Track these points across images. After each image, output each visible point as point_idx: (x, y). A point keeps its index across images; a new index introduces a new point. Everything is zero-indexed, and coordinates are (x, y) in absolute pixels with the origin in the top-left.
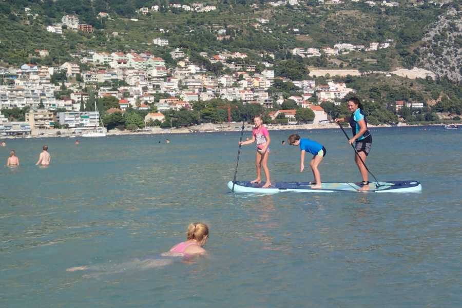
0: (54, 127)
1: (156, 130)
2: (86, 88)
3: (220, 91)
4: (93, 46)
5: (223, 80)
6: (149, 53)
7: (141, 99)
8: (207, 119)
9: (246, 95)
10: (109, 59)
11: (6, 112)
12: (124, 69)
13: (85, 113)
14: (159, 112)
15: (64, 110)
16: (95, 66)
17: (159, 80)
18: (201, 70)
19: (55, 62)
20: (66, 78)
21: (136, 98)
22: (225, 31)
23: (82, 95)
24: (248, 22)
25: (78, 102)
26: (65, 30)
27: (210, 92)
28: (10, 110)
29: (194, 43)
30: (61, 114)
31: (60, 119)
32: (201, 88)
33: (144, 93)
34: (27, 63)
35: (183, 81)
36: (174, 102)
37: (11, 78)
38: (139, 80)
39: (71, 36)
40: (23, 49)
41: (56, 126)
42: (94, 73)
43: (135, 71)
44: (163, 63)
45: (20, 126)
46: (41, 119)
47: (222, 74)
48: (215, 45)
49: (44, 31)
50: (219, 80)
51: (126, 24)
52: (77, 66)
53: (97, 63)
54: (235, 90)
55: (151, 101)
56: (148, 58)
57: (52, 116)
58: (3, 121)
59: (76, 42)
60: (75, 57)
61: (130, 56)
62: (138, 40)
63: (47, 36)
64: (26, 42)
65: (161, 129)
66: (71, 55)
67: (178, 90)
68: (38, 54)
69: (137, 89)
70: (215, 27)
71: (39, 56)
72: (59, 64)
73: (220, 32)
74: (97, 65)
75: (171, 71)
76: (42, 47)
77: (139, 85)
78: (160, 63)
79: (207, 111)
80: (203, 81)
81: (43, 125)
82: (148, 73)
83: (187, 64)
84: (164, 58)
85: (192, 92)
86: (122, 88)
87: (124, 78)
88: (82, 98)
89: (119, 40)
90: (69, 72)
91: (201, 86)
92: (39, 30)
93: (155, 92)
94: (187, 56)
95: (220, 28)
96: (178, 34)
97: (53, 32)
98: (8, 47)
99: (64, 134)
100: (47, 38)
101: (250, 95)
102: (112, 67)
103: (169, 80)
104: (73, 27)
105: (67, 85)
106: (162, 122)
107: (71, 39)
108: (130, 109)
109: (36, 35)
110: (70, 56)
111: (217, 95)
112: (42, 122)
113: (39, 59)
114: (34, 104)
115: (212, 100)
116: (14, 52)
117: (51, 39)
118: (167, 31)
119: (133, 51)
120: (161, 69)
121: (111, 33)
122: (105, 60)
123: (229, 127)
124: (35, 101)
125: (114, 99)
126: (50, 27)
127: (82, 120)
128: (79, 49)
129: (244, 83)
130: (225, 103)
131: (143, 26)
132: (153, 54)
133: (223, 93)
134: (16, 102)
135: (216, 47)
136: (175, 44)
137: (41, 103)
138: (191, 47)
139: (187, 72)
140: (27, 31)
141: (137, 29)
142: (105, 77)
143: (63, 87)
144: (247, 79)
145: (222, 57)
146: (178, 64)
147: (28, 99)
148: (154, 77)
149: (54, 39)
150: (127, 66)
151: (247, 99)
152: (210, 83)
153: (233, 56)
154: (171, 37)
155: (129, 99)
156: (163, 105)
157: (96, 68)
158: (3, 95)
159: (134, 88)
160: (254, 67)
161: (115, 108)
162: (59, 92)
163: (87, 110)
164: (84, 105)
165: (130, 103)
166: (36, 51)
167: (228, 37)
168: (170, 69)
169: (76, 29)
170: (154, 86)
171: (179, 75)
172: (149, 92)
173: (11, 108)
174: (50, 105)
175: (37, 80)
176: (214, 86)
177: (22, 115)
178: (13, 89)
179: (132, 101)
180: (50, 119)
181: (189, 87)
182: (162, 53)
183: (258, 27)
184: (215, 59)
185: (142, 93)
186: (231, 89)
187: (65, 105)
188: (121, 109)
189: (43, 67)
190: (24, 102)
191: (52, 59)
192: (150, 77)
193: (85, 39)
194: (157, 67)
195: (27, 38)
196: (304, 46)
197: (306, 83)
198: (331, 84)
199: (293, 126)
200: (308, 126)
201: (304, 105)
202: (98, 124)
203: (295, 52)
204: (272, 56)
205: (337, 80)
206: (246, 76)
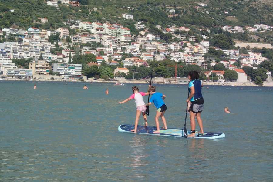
0: (50, 74)
1: (122, 80)
2: (73, 47)
3: (169, 54)
4: (80, 17)
5: (172, 46)
6: (119, 24)
7: (112, 57)
8: (159, 74)
9: (188, 58)
10: (90, 27)
11: (17, 62)
12: (101, 34)
13: (72, 65)
14: (125, 67)
15: (57, 62)
16: (80, 31)
17: (125, 44)
18: (156, 38)
19: (52, 27)
20: (59, 39)
21: (109, 56)
22: (174, 11)
23: (71, 51)
24: (192, 5)
25: (67, 57)
26: (59, 4)
27: (162, 55)
28: (19, 59)
29: (152, 18)
30: (55, 65)
31: (54, 68)
32: (156, 52)
33: (115, 53)
34: (32, 27)
35: (143, 46)
36: (136, 60)
37: (20, 37)
38: (111, 43)
39: (64, 9)
40: (30, 17)
41: (51, 73)
42: (79, 36)
43: (109, 36)
44: (129, 32)
45: (25, 71)
46: (41, 68)
47: (172, 42)
48: (167, 20)
49: (44, 4)
50: (169, 46)
51: (103, 2)
52: (67, 30)
53: (82, 29)
54: (180, 55)
55: (119, 59)
56: (118, 28)
57: (49, 66)
58: (14, 68)
59: (67, 13)
60: (67, 24)
61: (105, 25)
62: (111, 14)
63: (47, 8)
64: (32, 12)
65: (126, 79)
66: (63, 22)
67: (139, 52)
68: (40, 21)
69: (109, 49)
70: (168, 7)
71: (41, 22)
72: (54, 28)
73: (171, 11)
74: (81, 31)
75: (135, 38)
76: (43, 16)
77: (111, 47)
78: (127, 31)
79: (160, 68)
80: (157, 46)
81: (41, 72)
82: (118, 39)
83: (146, 33)
84: (130, 28)
85: (149, 54)
86: (99, 48)
87: (100, 41)
88: (70, 54)
89: (98, 13)
90: (62, 35)
91: (156, 50)
92: (42, 3)
93: (122, 53)
94: (147, 28)
95: (171, 9)
96: (140, 11)
97: (51, 5)
98: (19, 15)
99: (56, 79)
100: (47, 9)
101: (191, 58)
102: (92, 33)
103: (133, 45)
104: (66, 2)
105: (60, 44)
106: (127, 74)
107: (64, 11)
108: (104, 64)
109: (39, 7)
110: (63, 24)
111: (167, 57)
112: (41, 70)
113: (40, 24)
114: (36, 56)
115: (164, 60)
116: (23, 19)
117: (50, 10)
118: (133, 9)
119: (107, 22)
120: (128, 36)
121: (92, 8)
122: (87, 28)
123: (175, 81)
124: (36, 54)
125: (93, 56)
126: (49, 1)
127: (69, 70)
128: (69, 19)
129: (187, 50)
130: (173, 63)
131: (115, 4)
132: (122, 25)
133: (172, 56)
134: (23, 54)
135: (167, 21)
136: (138, 18)
137: (41, 56)
138: (150, 21)
139: (146, 39)
140: (33, 4)
141: (111, 6)
142: (87, 39)
143: (57, 46)
144: (189, 46)
145: (172, 30)
146: (140, 33)
147: (32, 53)
148: (122, 42)
149: (51, 11)
150: (103, 32)
151: (189, 61)
152: (162, 48)
153: (180, 29)
154: (135, 13)
155: (103, 57)
156: (128, 62)
157: (81, 33)
158: (14, 49)
159: (107, 49)
160: (195, 38)
161: (93, 63)
162: (54, 48)
163: (72, 63)
164: (72, 59)
165: (104, 59)
166: (39, 18)
167: (176, 15)
168: (134, 36)
169: (68, 4)
170: (122, 48)
171: (140, 41)
172: (118, 52)
173: (20, 58)
174: (47, 58)
175: (39, 39)
176: (165, 50)
177: (27, 64)
178: (21, 45)
179: (106, 58)
180: (47, 68)
181: (147, 50)
182: (129, 24)
183: (198, 9)
184: (167, 31)
185: (113, 52)
186: (178, 53)
187: (58, 59)
188: (98, 64)
189: (43, 30)
190: (29, 55)
191: (50, 25)
192: (119, 41)
193: (74, 12)
194: (124, 34)
195: (33, 8)
196: (232, 24)
197: (232, 52)
198: (250, 53)
199: (222, 82)
200: (233, 84)
201: (231, 68)
202: (80, 73)
203: (225, 28)
204: (208, 31)
205: (255, 51)
206: (189, 44)
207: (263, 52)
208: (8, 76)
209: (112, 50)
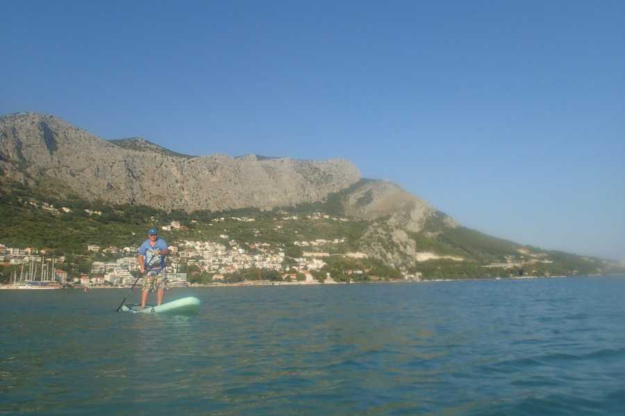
1: (220, 284)
2: (180, 260)
3: (255, 263)
4: (187, 238)
5: (257, 257)
6: (217, 242)
7: (211, 267)
8: (248, 278)
9: (269, 266)
10: (195, 245)
11: (133, 273)
12: (203, 250)
13: (179, 274)
14: (221, 274)
17: (222, 256)
18: (245, 252)
21: (208, 266)
22: (259, 232)
23: (178, 264)
24: (271, 227)
25: (176, 268)
26: (172, 229)
27: (250, 264)
28: (135, 271)
29: (242, 238)
32: (245, 262)
33: (213, 264)
35: (235, 258)
36: (230, 269)
38: (211, 257)
39: (175, 232)
42: (186, 252)
43: (209, 252)
44: (225, 248)
47: (257, 254)
50: (255, 257)
51: (206, 227)
52: (177, 248)
53: (188, 247)
55: (216, 268)
56: (217, 245)
58: (130, 278)
59: (177, 235)
60: (176, 243)
61: (206, 243)
62: (212, 235)
66: (174, 242)
67: (232, 262)
70: (254, 230)
73: (256, 232)
75: (229, 252)
77: (211, 259)
78: (223, 247)
79: (248, 274)
80: (246, 257)
82: (216, 253)
83: (238, 248)
84: (225, 245)
85: (240, 264)
86: (200, 261)
87: (202, 255)
88: (178, 266)
89: (201, 235)
91: (245, 260)
93: (219, 263)
94: (238, 244)
95: (257, 230)
96: (234, 233)
97: (165, 230)
100: (162, 233)
101: (272, 265)
102: (196, 249)
103: (227, 257)
104: (177, 227)
106: (222, 280)
107: (175, 234)
108: (205, 272)
115: (251, 268)
118: (228, 231)
119: (208, 241)
120: (223, 251)
121: (197, 231)
122: (193, 246)
123: (259, 283)
125: (196, 267)
126: (164, 227)
127: (177, 278)
128: (179, 239)
129: (268, 259)
130: (257, 269)
131: (215, 228)
132: (219, 243)
133: (257, 264)
135: (252, 241)
136: (232, 238)
138: (240, 240)
139: (238, 253)
141: (212, 230)
142: (192, 254)
144: (270, 257)
145: (257, 245)
146: (233, 248)
148: (219, 255)
149: (165, 234)
150: (205, 249)
151: (270, 268)
152: (250, 259)
153: (263, 245)
154: (229, 234)
155: (204, 267)
156: (223, 270)
157: (187, 249)
158: (132, 263)
159: (208, 261)
160: (274, 251)
161: (196, 272)
163: (180, 272)
164: (179, 270)
167: (260, 235)
169: (178, 229)
170: (219, 260)
171: (233, 254)
172: (216, 263)
176: (252, 261)
179: (206, 268)
181: (238, 261)
182: (224, 242)
183: (276, 230)
184: (253, 246)
186: (262, 262)
188: (200, 272)
192: (217, 255)
193: (183, 234)
194: (221, 249)
196: (300, 240)
197: (301, 259)
198: (314, 260)
199: (295, 283)
200: (303, 283)
201: (300, 271)
202: (185, 280)
203: (295, 243)
204: (284, 245)
205: (318, 258)
206: (269, 255)
207: (324, 259)
208: (126, 284)
209: (211, 262)
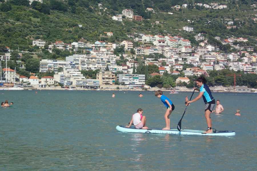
0: (115, 84)
2: (137, 58)
3: (228, 64)
4: (143, 30)
5: (231, 56)
6: (180, 36)
7: (173, 67)
8: (219, 83)
9: (246, 67)
10: (153, 39)
11: (85, 73)
12: (162, 46)
13: (136, 76)
14: (186, 77)
15: (122, 73)
16: (144, 44)
17: (186, 54)
18: (215, 49)
19: (117, 40)
20: (124, 51)
21: (170, 66)
22: (232, 23)
23: (135, 63)
24: (249, 17)
25: (132, 67)
26: (124, 19)
27: (221, 65)
28: (87, 71)
29: (211, 30)
30: (120, 75)
31: (119, 79)
32: (215, 62)
33: (176, 63)
34: (99, 40)
35: (203, 56)
36: (196, 70)
37: (88, 50)
38: (173, 54)
39: (128, 23)
40: (97, 31)
41: (117, 83)
42: (142, 48)
43: (170, 48)
44: (190, 43)
45: (93, 82)
46: (107, 78)
47: (231, 52)
48: (225, 32)
49: (110, 19)
50: (228, 56)
51: (165, 16)
52: (131, 43)
53: (145, 42)
54: (239, 64)
55: (180, 69)
56: (179, 40)
57: (114, 76)
58: (82, 78)
59: (130, 27)
60: (131, 37)
61: (167, 38)
62: (172, 27)
63: (113, 22)
64: (98, 26)
65: (187, 88)
66: (128, 35)
67: (199, 62)
68: (106, 35)
69: (171, 60)
70: (226, 19)
71: (107, 36)
72: (119, 41)
73: (229, 23)
74: (144, 43)
75: (195, 49)
76: (109, 30)
77: (173, 58)
78: (187, 43)
79: (219, 77)
80: (217, 56)
81: (108, 82)
82: (179, 50)
83: (206, 44)
84: (190, 40)
85: (209, 64)
86: (161, 59)
87: (162, 53)
88: (134, 65)
89: (160, 27)
90: (126, 48)
91: (215, 60)
92: (107, 18)
93: (183, 63)
94: (206, 39)
95: (230, 21)
96: (200, 24)
97: (116, 20)
98: (86, 29)
99: (121, 88)
100: (112, 24)
101: (250, 67)
102: (154, 45)
103: (193, 55)
104: (130, 17)
105: (124, 56)
106: (188, 84)
107: (128, 25)
108: (166, 74)
109: (105, 22)
110: (127, 37)
111: (226, 67)
112: (107, 80)
113: (106, 38)
114: (103, 68)
115: (223, 70)
116: (90, 33)
117: (115, 25)
118: (193, 22)
119: (169, 34)
120: (188, 47)
121: (154, 22)
122: (150, 40)
123: (234, 89)
124: (103, 66)
125: (155, 67)
126: (114, 16)
127: (134, 80)
128: (133, 32)
129: (246, 59)
130: (232, 72)
131: (176, 17)
132: (183, 37)
133: (230, 65)
134: (91, 66)
136: (198, 30)
137: (107, 67)
138: (209, 33)
139: (206, 50)
140: (99, 19)
141: (172, 20)
142: (150, 51)
143: (122, 57)
144: (247, 56)
145: (230, 40)
146: (200, 44)
147: (99, 64)
148: (183, 53)
149: (116, 25)
150: (165, 44)
151: (247, 70)
152: (222, 58)
153: (238, 40)
154: (195, 25)
155: (165, 67)
156: (189, 72)
157: (144, 45)
158: (82, 61)
159: (169, 60)
160: (253, 49)
161: (156, 73)
162: (119, 60)
163: (137, 73)
164: (136, 70)
165: (166, 69)
166: (105, 33)
167: (235, 27)
168: (194, 47)
169: (131, 18)
170: (183, 58)
171: (200, 52)
172: (179, 63)
173: (88, 70)
174: (113, 69)
175: (105, 52)
176: (224, 60)
177: (94, 75)
178: (89, 57)
179: (168, 69)
180: (113, 79)
181: (207, 60)
182: (189, 36)
183: (256, 20)
184: (225, 42)
185: (174, 63)
186: (237, 63)
187: (123, 69)
188: (160, 74)
189: (109, 43)
190: (96, 66)
191: (115, 38)
192: (180, 52)
193: (137, 25)
194: (185, 45)
195: (99, 23)
202: (144, 83)
206: (247, 54)
208: (77, 86)
209: (174, 61)
